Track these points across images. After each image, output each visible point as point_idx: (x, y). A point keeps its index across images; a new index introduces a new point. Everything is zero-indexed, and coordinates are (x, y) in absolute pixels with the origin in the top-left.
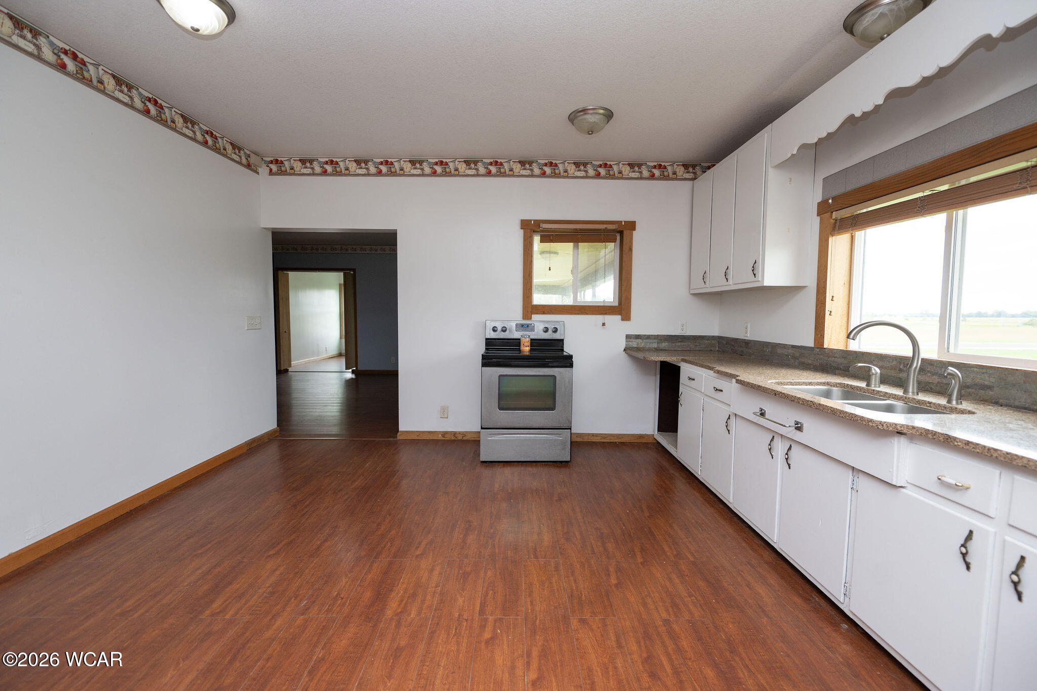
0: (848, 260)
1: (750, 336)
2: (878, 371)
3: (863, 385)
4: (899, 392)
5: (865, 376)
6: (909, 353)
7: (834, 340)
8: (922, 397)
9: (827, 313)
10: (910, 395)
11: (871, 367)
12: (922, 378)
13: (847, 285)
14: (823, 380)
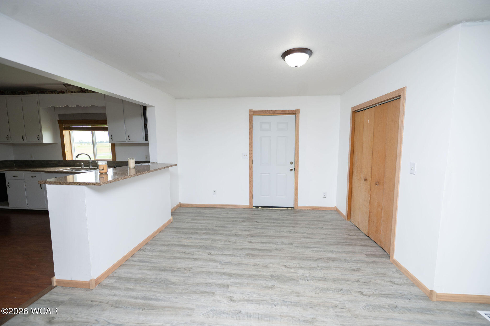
0: (69, 137)
1: (34, 159)
2: (83, 164)
3: (80, 168)
4: (89, 168)
5: (80, 166)
6: (89, 160)
7: (68, 158)
8: (93, 168)
9: (66, 151)
10: (91, 168)
11: (81, 164)
12: (92, 164)
13: (70, 144)
14: (70, 168)
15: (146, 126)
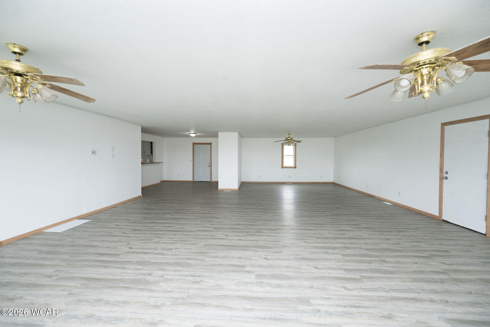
15: (152, 148)
